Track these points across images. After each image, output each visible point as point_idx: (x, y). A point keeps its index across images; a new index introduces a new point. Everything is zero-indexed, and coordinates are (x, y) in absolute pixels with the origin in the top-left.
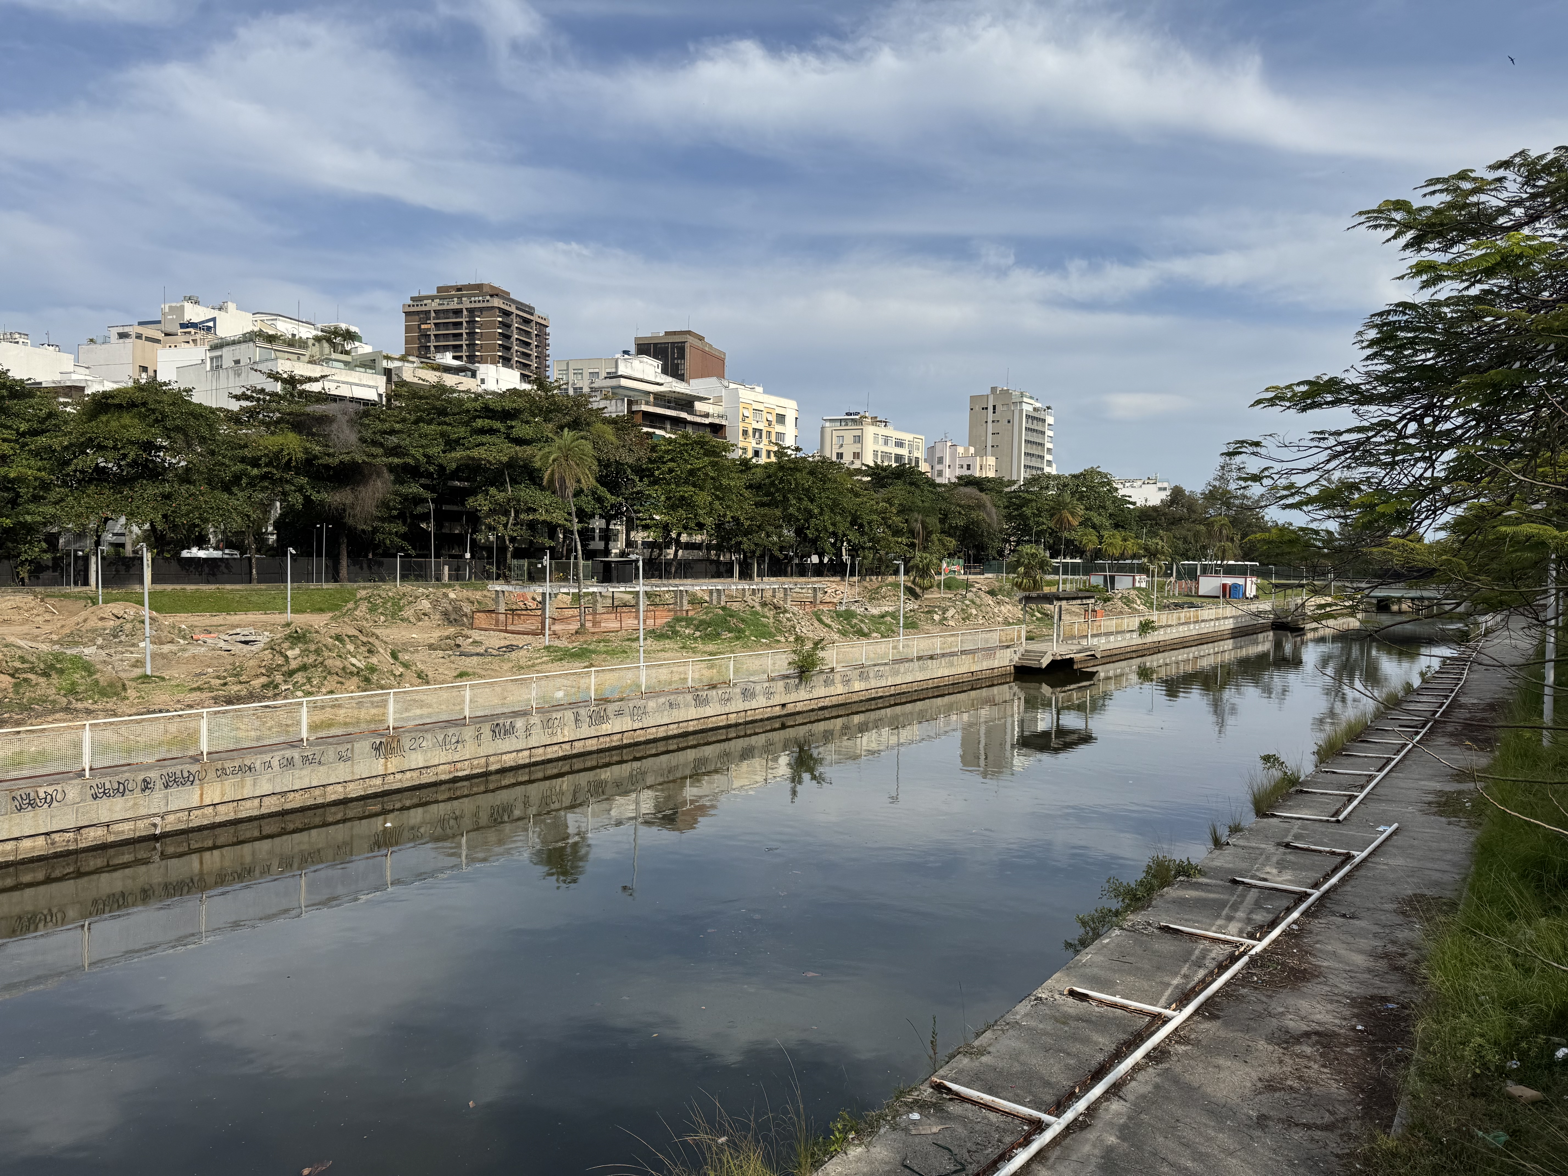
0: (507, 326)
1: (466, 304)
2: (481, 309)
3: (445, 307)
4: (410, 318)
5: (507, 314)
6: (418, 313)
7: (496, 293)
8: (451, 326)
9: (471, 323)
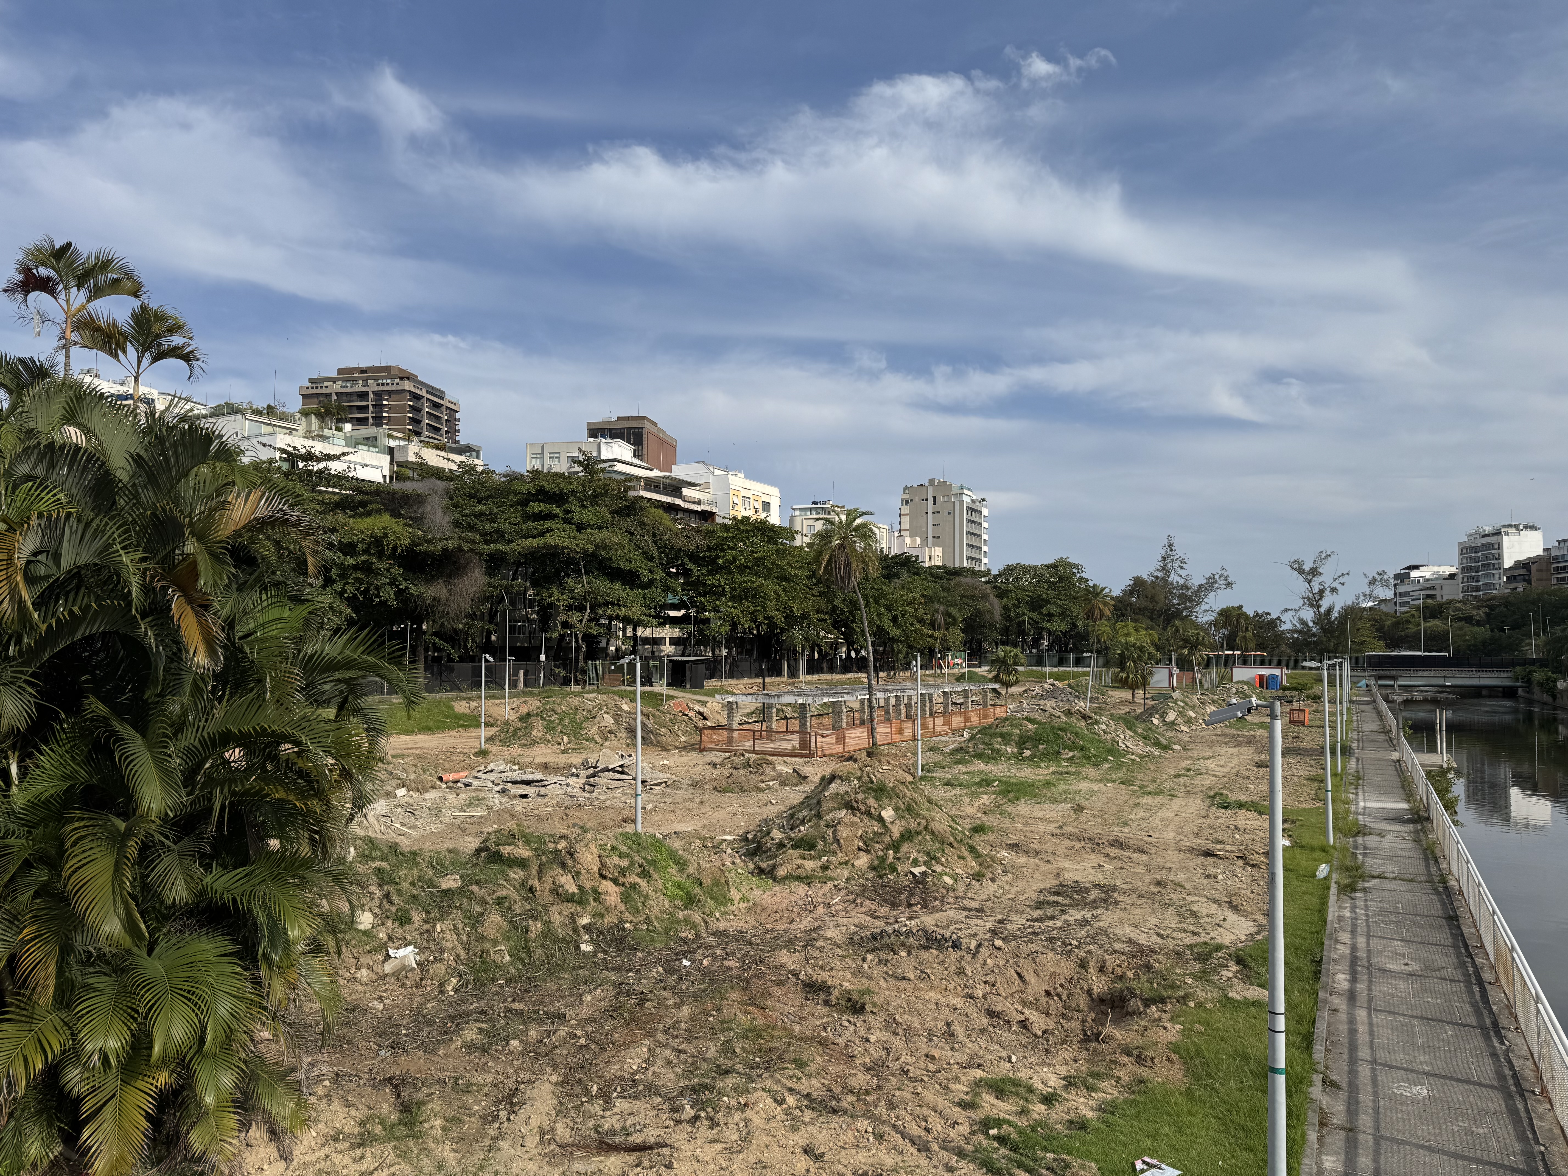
0: (417, 410)
1: (372, 386)
2: (389, 393)
3: (349, 390)
4: (307, 401)
5: (417, 397)
6: (317, 395)
7: (406, 376)
8: (355, 410)
9: (379, 406)
